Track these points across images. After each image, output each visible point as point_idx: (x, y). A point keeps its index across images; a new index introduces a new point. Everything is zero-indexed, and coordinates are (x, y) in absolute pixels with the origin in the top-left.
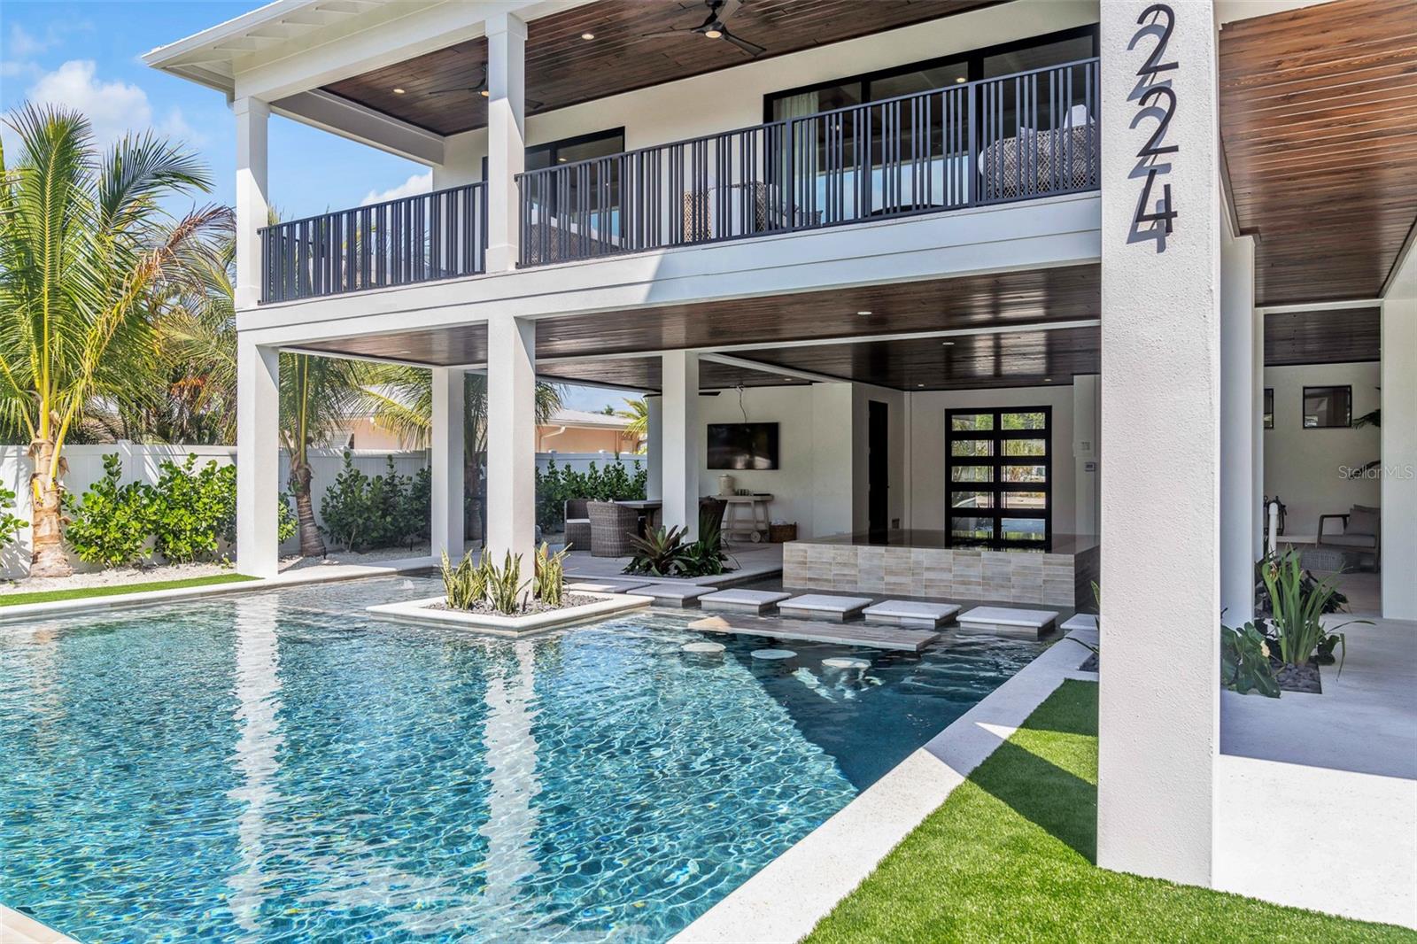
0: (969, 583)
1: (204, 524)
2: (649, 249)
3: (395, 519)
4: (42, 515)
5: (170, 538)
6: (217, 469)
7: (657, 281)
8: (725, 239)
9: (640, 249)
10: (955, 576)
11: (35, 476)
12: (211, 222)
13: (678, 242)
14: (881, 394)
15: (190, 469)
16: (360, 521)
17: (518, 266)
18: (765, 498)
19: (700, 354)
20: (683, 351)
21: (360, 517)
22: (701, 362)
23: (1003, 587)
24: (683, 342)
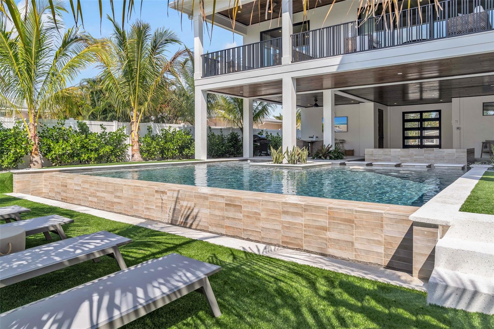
0: (430, 159)
1: (175, 147)
2: (337, 55)
3: (225, 149)
4: (135, 143)
5: (166, 151)
6: (177, 131)
7: (341, 64)
8: (362, 51)
9: (334, 55)
10: (425, 157)
11: (132, 131)
12: (183, 54)
13: (347, 52)
14: (382, 107)
15: (170, 131)
16: (216, 148)
17: (292, 62)
18: (343, 141)
19: (335, 91)
20: (331, 90)
21: (216, 147)
22: (335, 95)
23: (441, 160)
24: (330, 87)
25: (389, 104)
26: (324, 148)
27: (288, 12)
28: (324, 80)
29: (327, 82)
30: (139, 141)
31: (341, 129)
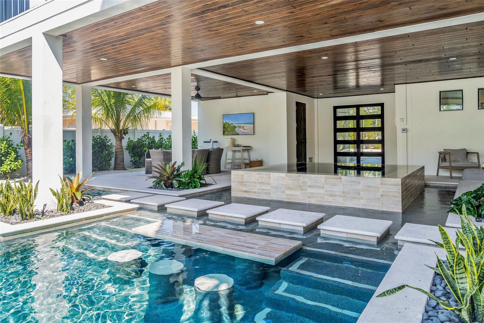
10: (326, 191)
14: (302, 99)
18: (249, 148)
20: (181, 67)
25: (315, 95)
31: (246, 131)
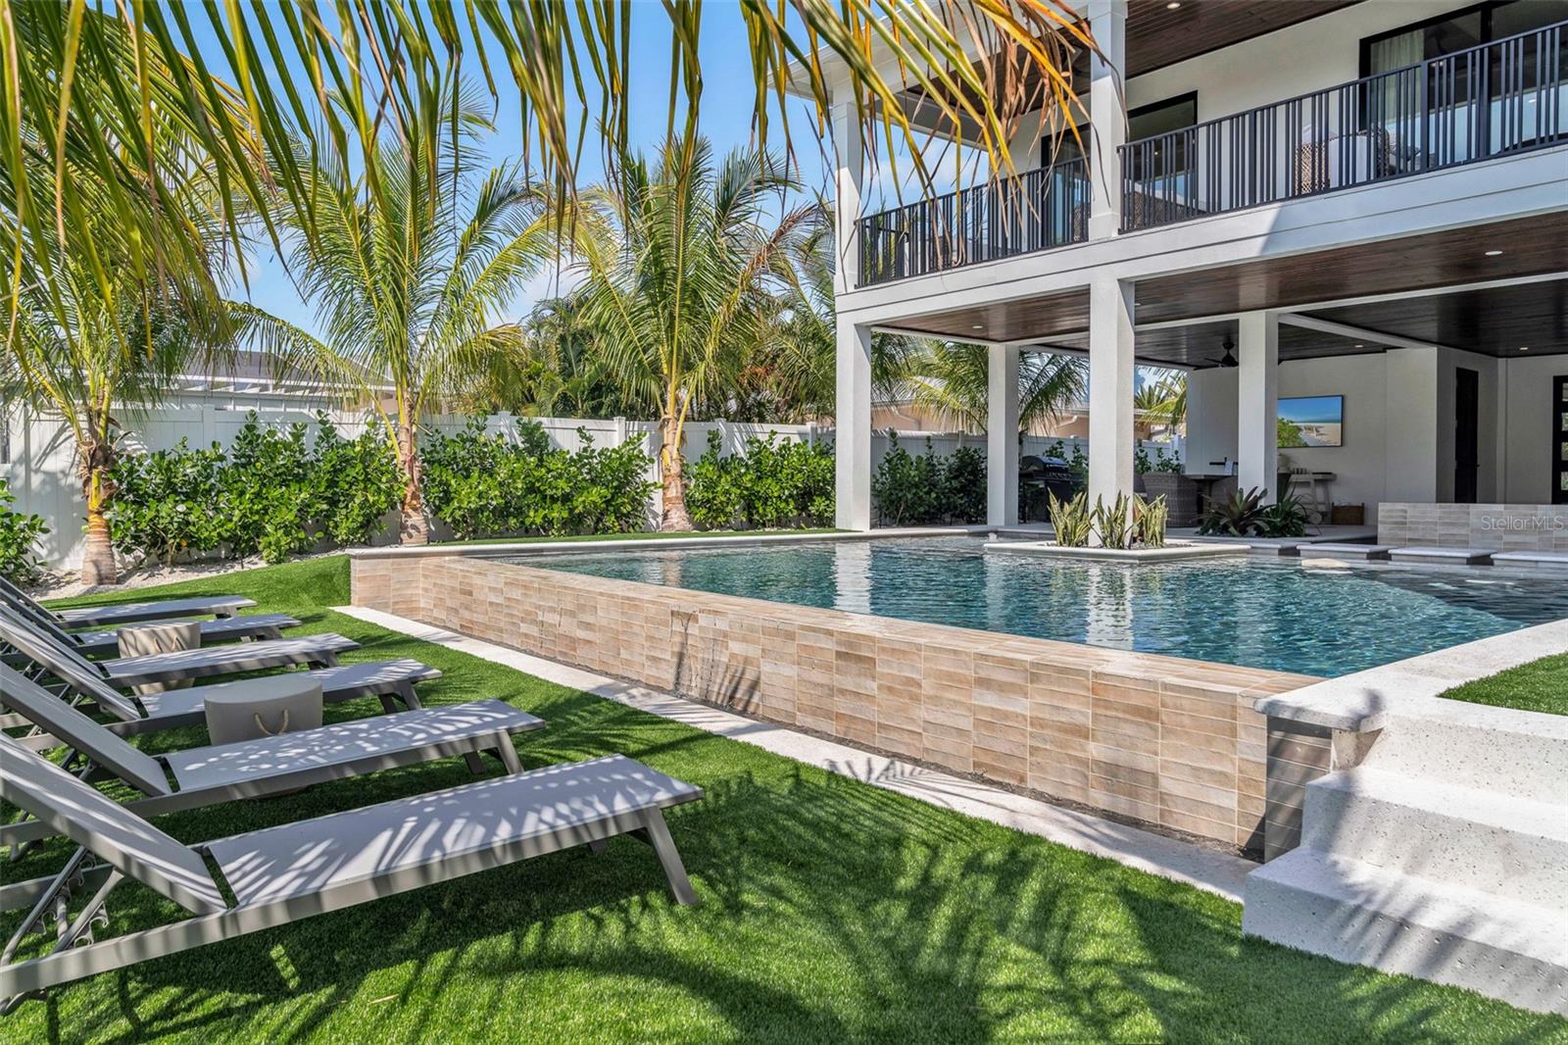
1: (787, 492)
2: (1262, 203)
3: (937, 498)
4: (670, 479)
5: (758, 504)
6: (792, 444)
7: (1273, 235)
8: (1348, 186)
9: (1253, 204)
11: (664, 446)
12: (806, 219)
13: (1296, 194)
14: (1470, 361)
15: (771, 444)
16: (909, 496)
17: (1121, 232)
18: (1328, 477)
19: (1280, 315)
20: (1264, 311)
21: (909, 492)
22: (1281, 325)
24: (1263, 302)
25: (1501, 349)
26: (1238, 500)
27: (1110, 77)
28: (1242, 281)
29: (1253, 289)
30: (683, 474)
31: (1324, 439)
